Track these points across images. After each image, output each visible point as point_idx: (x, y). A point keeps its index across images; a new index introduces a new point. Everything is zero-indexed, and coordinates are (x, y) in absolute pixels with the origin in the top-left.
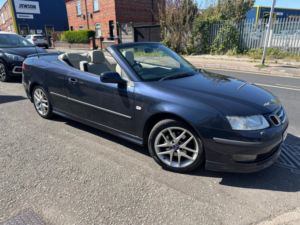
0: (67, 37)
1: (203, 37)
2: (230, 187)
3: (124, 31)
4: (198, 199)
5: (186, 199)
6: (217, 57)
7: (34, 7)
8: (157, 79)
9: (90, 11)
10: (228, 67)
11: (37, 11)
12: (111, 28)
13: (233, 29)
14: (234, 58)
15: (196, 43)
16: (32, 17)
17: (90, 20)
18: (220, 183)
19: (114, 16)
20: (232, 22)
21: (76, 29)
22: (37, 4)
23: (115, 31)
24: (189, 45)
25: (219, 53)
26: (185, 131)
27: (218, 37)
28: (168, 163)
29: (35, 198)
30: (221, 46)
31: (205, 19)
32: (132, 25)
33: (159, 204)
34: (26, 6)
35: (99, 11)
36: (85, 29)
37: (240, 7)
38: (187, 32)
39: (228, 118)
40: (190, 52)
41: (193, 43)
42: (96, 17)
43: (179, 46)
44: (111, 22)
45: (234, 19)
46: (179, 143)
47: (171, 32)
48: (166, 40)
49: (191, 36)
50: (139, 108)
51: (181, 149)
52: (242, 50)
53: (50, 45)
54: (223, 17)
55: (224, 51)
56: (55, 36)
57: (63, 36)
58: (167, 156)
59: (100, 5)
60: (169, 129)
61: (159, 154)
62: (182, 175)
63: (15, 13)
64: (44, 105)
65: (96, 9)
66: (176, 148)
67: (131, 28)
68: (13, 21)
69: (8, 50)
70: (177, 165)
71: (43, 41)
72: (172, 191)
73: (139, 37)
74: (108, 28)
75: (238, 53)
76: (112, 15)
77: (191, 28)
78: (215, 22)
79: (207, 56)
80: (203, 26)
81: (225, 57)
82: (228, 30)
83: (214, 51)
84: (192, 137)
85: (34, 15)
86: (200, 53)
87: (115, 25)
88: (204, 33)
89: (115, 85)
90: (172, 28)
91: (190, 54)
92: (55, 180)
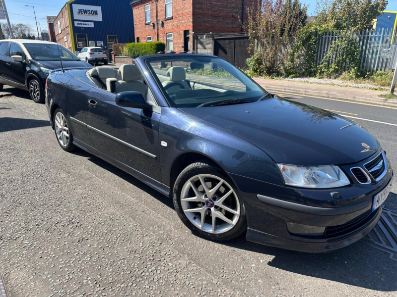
0: (130, 50)
1: (307, 54)
2: (282, 272)
3: (201, 43)
4: (226, 283)
5: (209, 282)
6: (325, 81)
7: (96, 13)
8: (194, 105)
9: (161, 18)
10: (340, 95)
11: (99, 18)
12: (186, 40)
13: (351, 42)
14: (351, 83)
15: (297, 61)
16: (92, 25)
17: (161, 29)
18: (270, 264)
19: (191, 24)
20: (351, 33)
21: (143, 41)
22: (98, 9)
23: (190, 44)
24: (288, 63)
25: (329, 76)
26: (222, 181)
27: (329, 53)
28: (199, 225)
29: (10, 255)
30: (333, 66)
31: (312, 29)
32: (212, 36)
33: (167, 283)
34: (85, 12)
35: (172, 18)
36: (154, 41)
37: (364, 12)
38: (285, 46)
39: (281, 166)
40: (288, 74)
41: (292, 61)
42: (168, 25)
43: (273, 64)
44: (186, 32)
45: (353, 29)
46: (215, 199)
47: (263, 45)
48: (256, 56)
49: (291, 51)
50: (164, 144)
51: (216, 207)
52: (364, 73)
53: (111, 60)
54: (338, 26)
55: (337, 73)
56: (117, 49)
57: (126, 49)
58: (197, 215)
59: (174, 10)
60: (200, 177)
61: (187, 211)
62: (217, 245)
63: (73, 20)
64: (65, 133)
65: (169, 15)
66: (209, 204)
67: (211, 40)
68: (70, 30)
69: (46, 63)
70: (210, 230)
71: (102, 55)
72: (194, 266)
73: (220, 51)
74: (182, 40)
75: (358, 76)
76: (188, 24)
77: (291, 40)
78: (326, 33)
79: (312, 79)
80: (309, 38)
81: (338, 81)
82: (344, 45)
83: (322, 72)
84: (232, 190)
85: (95, 22)
86: (302, 75)
87: (191, 36)
88: (309, 48)
89: (139, 111)
90: (264, 40)
91: (287, 76)
92: (43, 233)
